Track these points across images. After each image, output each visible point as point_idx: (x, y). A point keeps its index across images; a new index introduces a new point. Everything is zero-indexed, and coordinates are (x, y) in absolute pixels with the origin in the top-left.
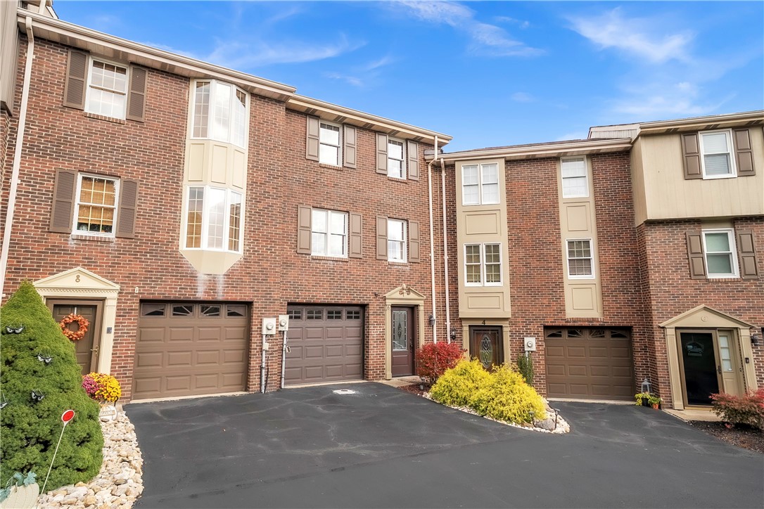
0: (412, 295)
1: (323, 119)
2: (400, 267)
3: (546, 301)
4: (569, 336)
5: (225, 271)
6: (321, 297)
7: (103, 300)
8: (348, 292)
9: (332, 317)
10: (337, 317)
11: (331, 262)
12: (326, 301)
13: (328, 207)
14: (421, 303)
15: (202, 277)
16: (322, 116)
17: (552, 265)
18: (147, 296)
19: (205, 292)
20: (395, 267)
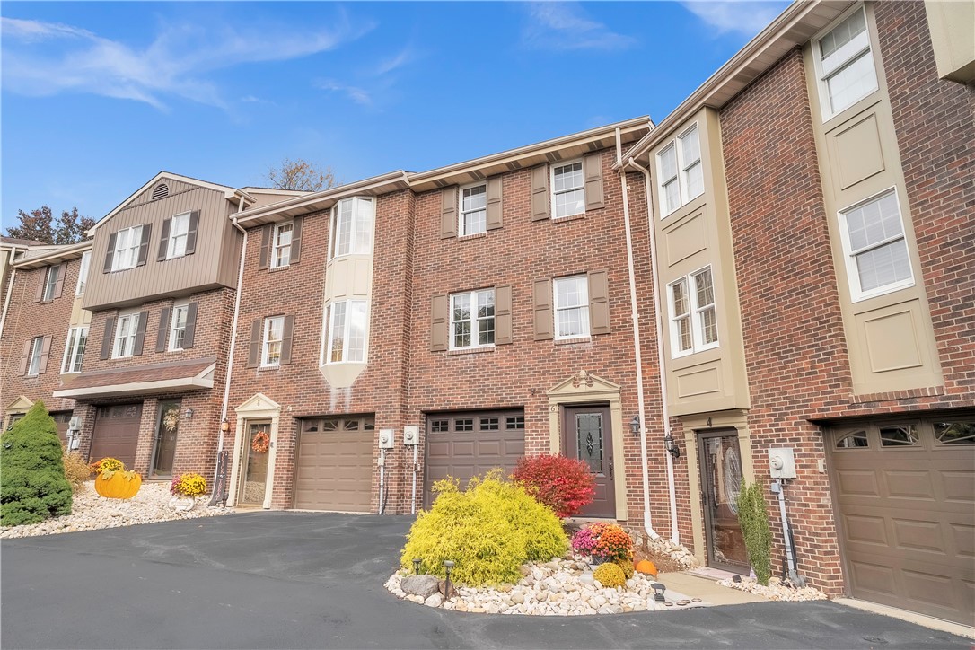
0: (597, 387)
1: (463, 184)
2: (574, 346)
3: (805, 364)
4: (885, 443)
5: (351, 383)
6: (458, 402)
7: (270, 419)
8: (494, 392)
9: (486, 428)
10: (493, 428)
11: (472, 356)
12: (465, 407)
13: (468, 287)
14: (614, 397)
15: (334, 391)
16: (460, 182)
17: (809, 280)
18: (299, 414)
19: (336, 406)
20: (567, 347)
